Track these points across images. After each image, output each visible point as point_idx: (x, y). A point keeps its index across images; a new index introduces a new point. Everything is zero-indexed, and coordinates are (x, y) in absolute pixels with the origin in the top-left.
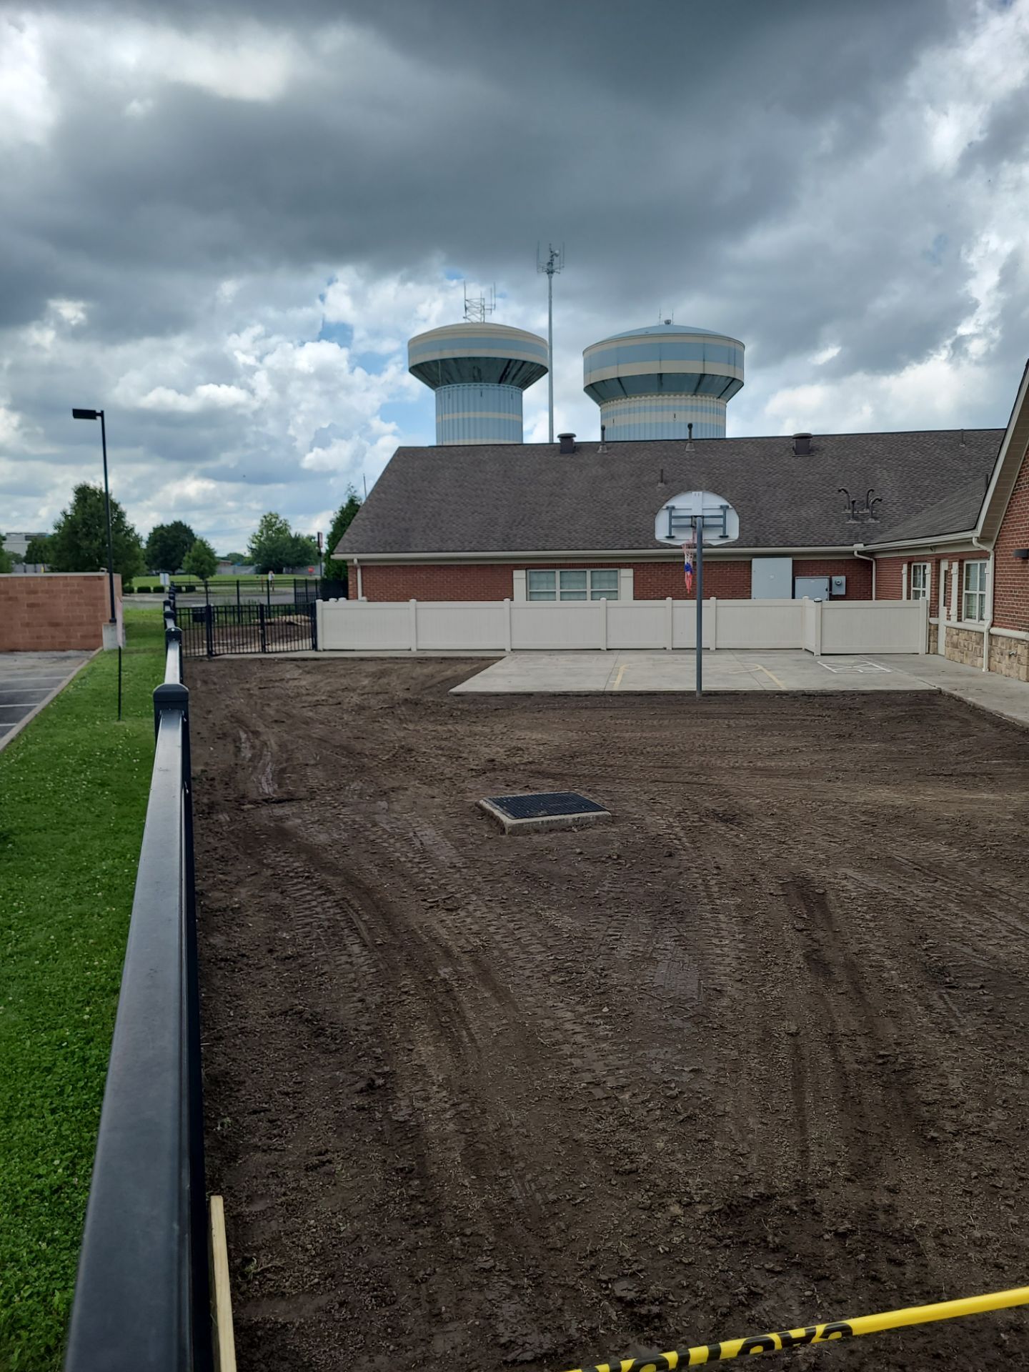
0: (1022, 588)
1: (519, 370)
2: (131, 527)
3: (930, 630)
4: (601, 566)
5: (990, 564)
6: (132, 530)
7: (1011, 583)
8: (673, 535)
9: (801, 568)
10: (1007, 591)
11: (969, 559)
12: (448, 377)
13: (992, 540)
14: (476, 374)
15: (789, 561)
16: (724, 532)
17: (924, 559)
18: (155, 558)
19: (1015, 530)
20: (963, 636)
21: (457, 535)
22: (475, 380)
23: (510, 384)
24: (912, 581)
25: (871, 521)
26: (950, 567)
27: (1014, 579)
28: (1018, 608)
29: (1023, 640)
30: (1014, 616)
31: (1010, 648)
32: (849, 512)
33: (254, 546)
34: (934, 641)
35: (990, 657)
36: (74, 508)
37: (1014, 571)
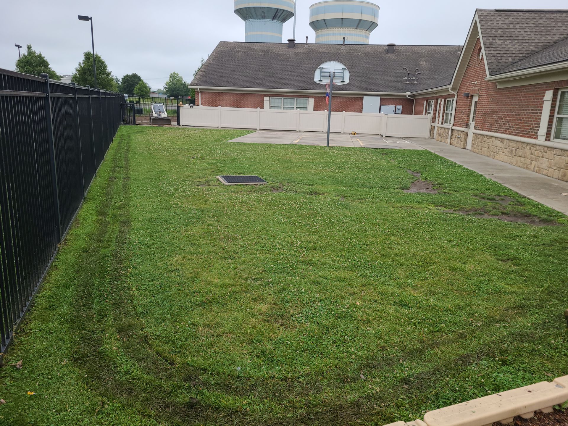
0: (465, 109)
1: (282, 14)
2: (110, 72)
3: (431, 128)
4: (301, 96)
5: (455, 99)
6: (110, 74)
7: (462, 108)
8: (321, 80)
9: (384, 101)
10: (460, 111)
11: (448, 98)
12: (251, 15)
13: (457, 89)
14: (263, 15)
15: (379, 98)
16: (343, 80)
17: (432, 98)
18: (125, 89)
19: (466, 85)
20: (443, 130)
21: (242, 81)
22: (262, 18)
23: (278, 20)
24: (428, 108)
25: (416, 82)
26: (441, 101)
27: (463, 106)
28: (463, 118)
29: (463, 132)
30: (461, 122)
31: (458, 135)
32: (407, 78)
33: (167, 87)
34: (432, 133)
35: (451, 138)
36: (84, 63)
37: (463, 102)
